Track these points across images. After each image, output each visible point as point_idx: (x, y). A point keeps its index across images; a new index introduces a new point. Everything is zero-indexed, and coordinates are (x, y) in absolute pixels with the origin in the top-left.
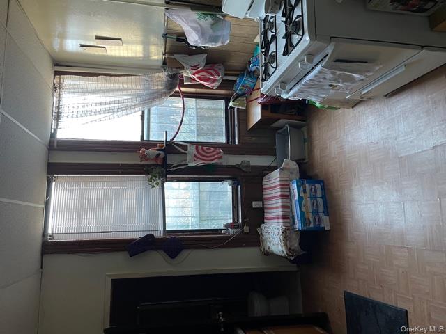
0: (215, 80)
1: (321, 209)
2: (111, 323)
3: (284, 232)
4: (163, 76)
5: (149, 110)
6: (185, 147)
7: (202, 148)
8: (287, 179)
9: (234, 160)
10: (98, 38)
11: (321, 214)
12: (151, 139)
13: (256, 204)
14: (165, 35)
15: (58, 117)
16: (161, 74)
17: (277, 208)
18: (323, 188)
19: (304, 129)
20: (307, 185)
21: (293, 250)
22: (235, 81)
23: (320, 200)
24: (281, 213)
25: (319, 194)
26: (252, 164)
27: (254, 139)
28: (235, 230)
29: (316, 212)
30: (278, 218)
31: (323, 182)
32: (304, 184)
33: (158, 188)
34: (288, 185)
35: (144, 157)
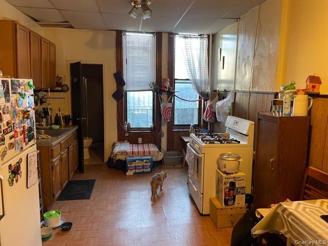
0: (206, 118)
1: (137, 171)
2: (83, 65)
3: (126, 152)
4: (208, 90)
5: (190, 83)
6: (170, 102)
7: (170, 111)
8: (153, 154)
9: (164, 129)
10: (224, 58)
11: (134, 171)
12: (176, 84)
13: (140, 140)
14: (225, 91)
15: (185, 37)
16: (209, 89)
17: (138, 149)
18: (148, 172)
19: (180, 166)
20: (150, 164)
21: (116, 156)
22: (207, 129)
23: (141, 170)
24: (135, 151)
25: (144, 170)
26: (162, 138)
27: (176, 140)
28: (126, 129)
29: (135, 168)
30: (133, 149)
31: (151, 172)
32: (150, 162)
33: (149, 88)
34: (150, 155)
35: (165, 80)
